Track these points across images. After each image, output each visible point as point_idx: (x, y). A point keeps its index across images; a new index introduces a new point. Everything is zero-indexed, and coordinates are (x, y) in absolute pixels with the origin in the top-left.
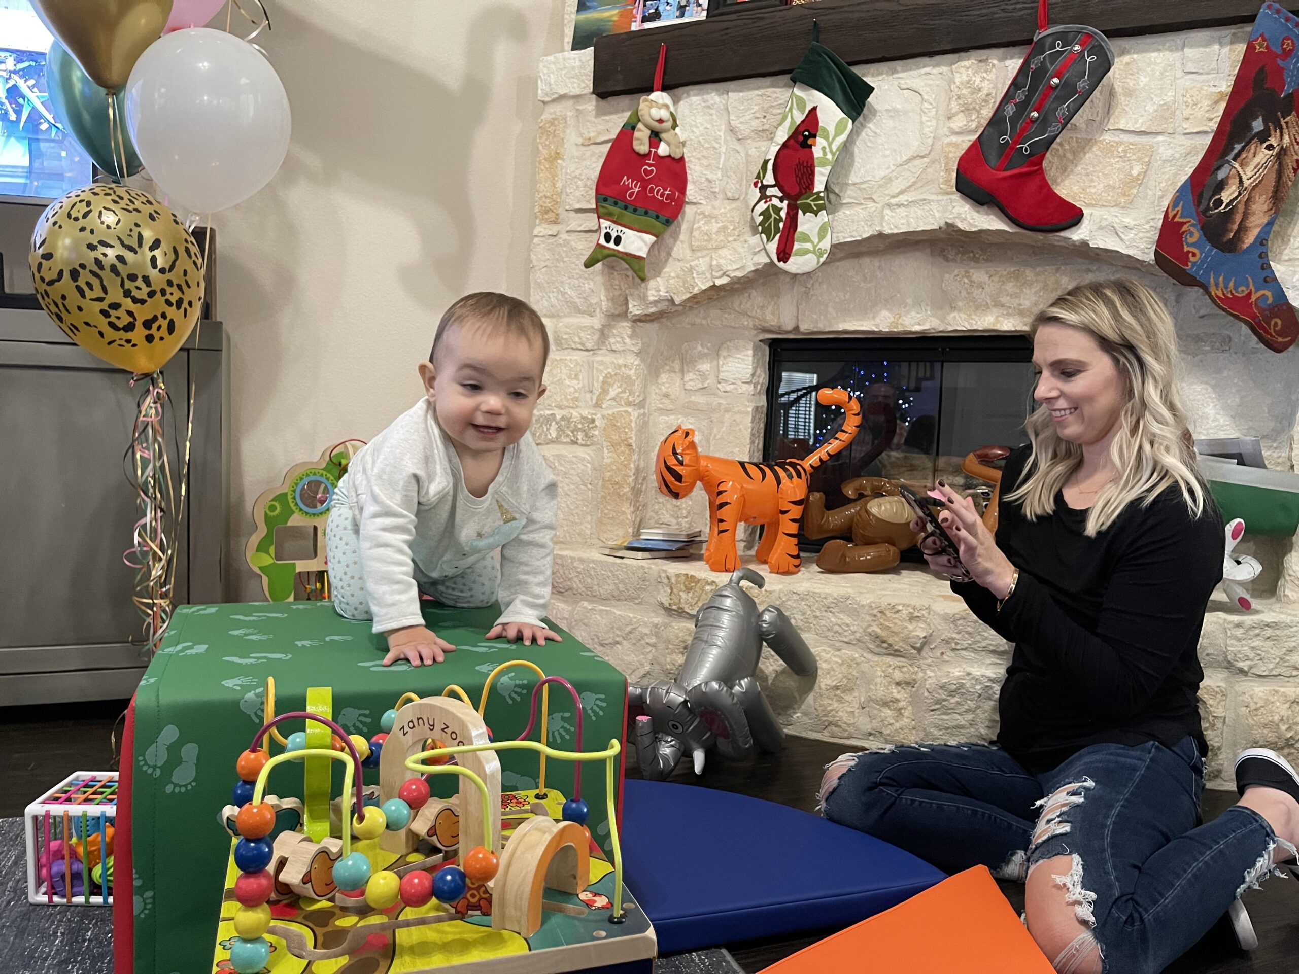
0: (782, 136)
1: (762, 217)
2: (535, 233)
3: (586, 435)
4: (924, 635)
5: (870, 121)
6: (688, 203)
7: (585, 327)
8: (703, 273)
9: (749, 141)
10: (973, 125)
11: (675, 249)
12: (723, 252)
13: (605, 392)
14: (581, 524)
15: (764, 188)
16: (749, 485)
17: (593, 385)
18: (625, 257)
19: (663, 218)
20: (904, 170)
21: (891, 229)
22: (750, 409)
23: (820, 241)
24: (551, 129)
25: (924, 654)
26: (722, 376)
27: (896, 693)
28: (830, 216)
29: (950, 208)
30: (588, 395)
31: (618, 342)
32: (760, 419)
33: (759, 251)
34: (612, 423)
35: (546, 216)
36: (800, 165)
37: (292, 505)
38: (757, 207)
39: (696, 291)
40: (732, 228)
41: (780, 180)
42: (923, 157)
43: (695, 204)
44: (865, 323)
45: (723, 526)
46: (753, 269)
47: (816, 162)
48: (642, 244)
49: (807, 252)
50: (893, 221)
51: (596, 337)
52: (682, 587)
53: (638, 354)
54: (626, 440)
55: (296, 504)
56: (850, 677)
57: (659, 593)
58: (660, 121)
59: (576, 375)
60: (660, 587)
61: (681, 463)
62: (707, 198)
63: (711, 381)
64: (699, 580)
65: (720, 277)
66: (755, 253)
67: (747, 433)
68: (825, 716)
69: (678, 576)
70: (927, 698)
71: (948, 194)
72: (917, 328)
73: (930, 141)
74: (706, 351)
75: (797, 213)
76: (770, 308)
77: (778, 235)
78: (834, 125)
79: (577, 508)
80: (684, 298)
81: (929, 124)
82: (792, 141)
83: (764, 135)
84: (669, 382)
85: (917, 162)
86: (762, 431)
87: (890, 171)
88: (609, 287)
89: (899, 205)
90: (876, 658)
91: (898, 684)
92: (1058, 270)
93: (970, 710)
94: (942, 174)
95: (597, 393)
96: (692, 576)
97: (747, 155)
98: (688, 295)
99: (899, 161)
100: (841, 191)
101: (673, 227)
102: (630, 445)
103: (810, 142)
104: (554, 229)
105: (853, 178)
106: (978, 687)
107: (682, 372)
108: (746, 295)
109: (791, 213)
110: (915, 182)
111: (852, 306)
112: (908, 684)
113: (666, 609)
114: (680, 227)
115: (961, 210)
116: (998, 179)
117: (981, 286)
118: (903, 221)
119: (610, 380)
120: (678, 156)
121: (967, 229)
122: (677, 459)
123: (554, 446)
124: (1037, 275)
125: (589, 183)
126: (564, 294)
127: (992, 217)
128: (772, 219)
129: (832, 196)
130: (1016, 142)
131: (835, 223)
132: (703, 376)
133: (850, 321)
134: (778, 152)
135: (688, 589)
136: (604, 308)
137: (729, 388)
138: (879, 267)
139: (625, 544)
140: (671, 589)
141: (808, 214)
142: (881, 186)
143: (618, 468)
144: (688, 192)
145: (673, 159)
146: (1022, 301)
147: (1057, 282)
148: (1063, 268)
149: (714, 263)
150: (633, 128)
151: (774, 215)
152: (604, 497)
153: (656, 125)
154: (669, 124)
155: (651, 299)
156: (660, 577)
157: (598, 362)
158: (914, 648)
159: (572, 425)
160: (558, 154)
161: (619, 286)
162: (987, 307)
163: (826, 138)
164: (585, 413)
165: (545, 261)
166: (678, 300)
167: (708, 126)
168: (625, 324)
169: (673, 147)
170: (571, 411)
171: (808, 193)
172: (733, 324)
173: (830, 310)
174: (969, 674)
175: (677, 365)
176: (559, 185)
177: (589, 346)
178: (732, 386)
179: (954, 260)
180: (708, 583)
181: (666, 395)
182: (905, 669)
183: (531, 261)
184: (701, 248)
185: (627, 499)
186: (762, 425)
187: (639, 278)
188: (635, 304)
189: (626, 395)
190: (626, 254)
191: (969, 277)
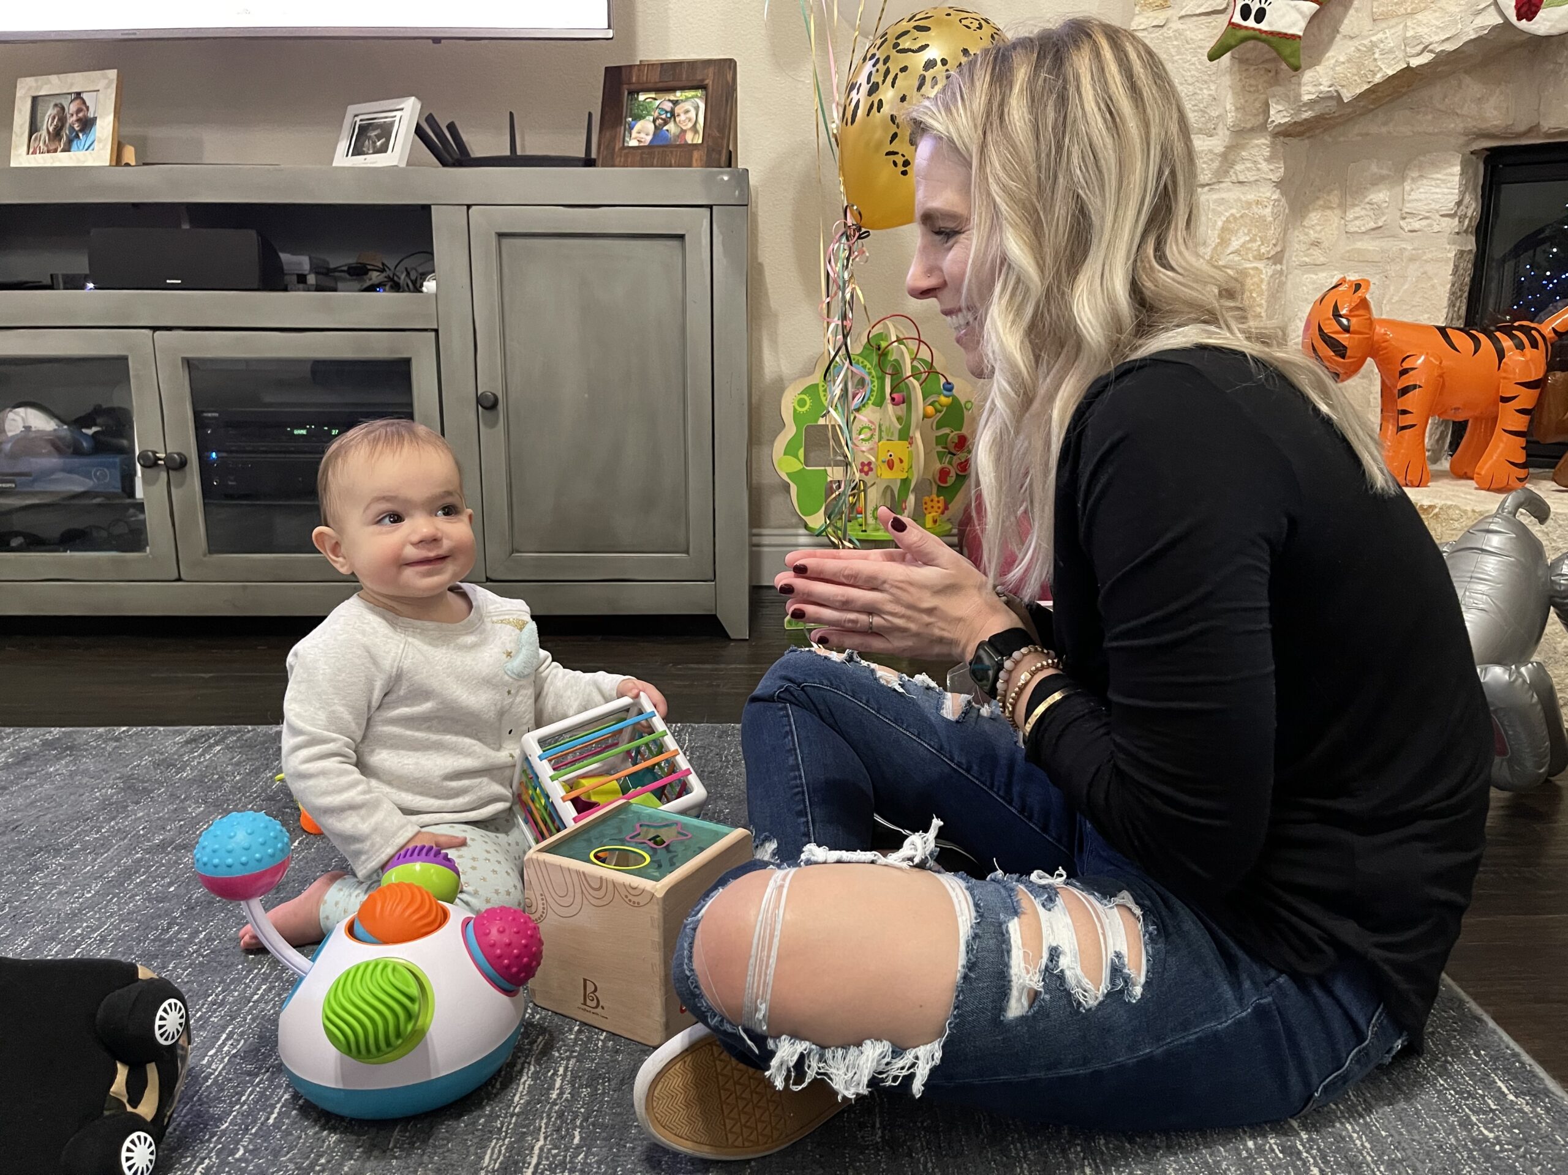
8: (1391, 51)
11: (1346, 21)
12: (1426, 16)
13: (1224, 242)
17: (1207, 234)
18: (1269, 39)
22: (1452, 255)
26: (1409, 207)
31: (1248, 169)
32: (1464, 271)
35: (1150, 1)
37: (823, 399)
39: (1378, 78)
45: (1405, 421)
48: (1300, 17)
51: (1216, 165)
53: (1278, 185)
61: (1346, 330)
63: (1390, 216)
65: (1419, 54)
66: (1479, 12)
67: (1445, 291)
74: (1384, 172)
76: (1493, 101)
80: (1358, 91)
84: (1321, 224)
86: (1467, 288)
88: (1240, 90)
95: (1213, 245)
98: (1366, 87)
104: (1160, 17)
107: (1343, 207)
119: (1232, 226)
122: (1340, 324)
132: (1377, 210)
136: (1230, 121)
137: (1417, 225)
149: (1410, 34)
155: (1306, 98)
157: (1215, 201)
161: (1256, 85)
166: (1347, 96)
168: (1263, 141)
172: (1430, 129)
175: (1335, 198)
178: (1424, 222)
181: (1316, 244)
186: (1467, 279)
187: (1289, 65)
188: (1280, 108)
189: (1255, 246)
190: (1272, 33)
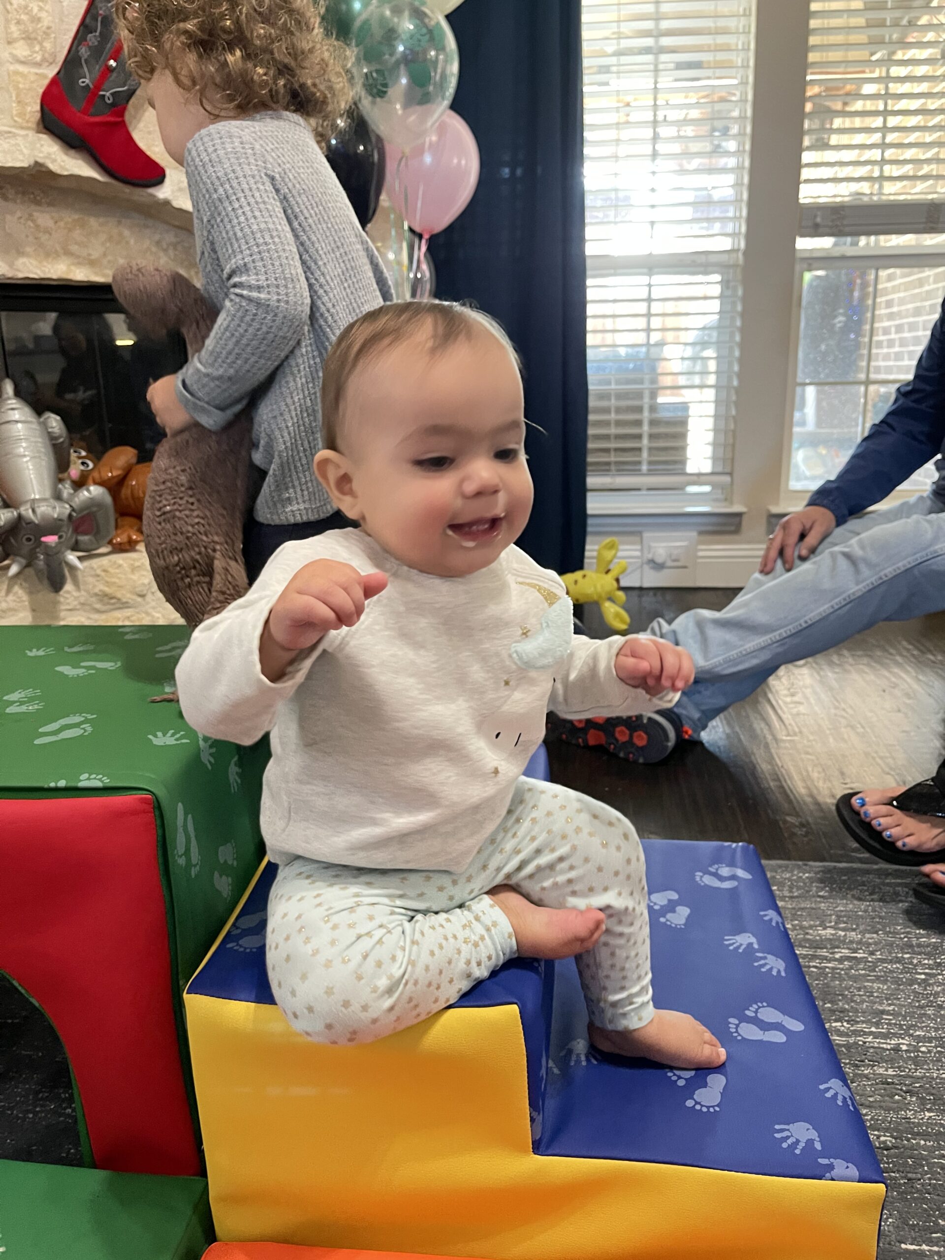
25: (147, 599)
29: (38, 145)
71: (23, 128)
90: (103, 617)
92: (119, 222)
94: (15, 104)
115: (50, 150)
116: (86, 124)
117: (47, 231)
121: (56, 172)
124: (101, 225)
127: (81, 161)
130: (97, 88)
146: (91, 252)
147: (120, 234)
148: (123, 220)
158: (140, 596)
162: (57, 254)
179: (15, 201)
191: (33, 221)
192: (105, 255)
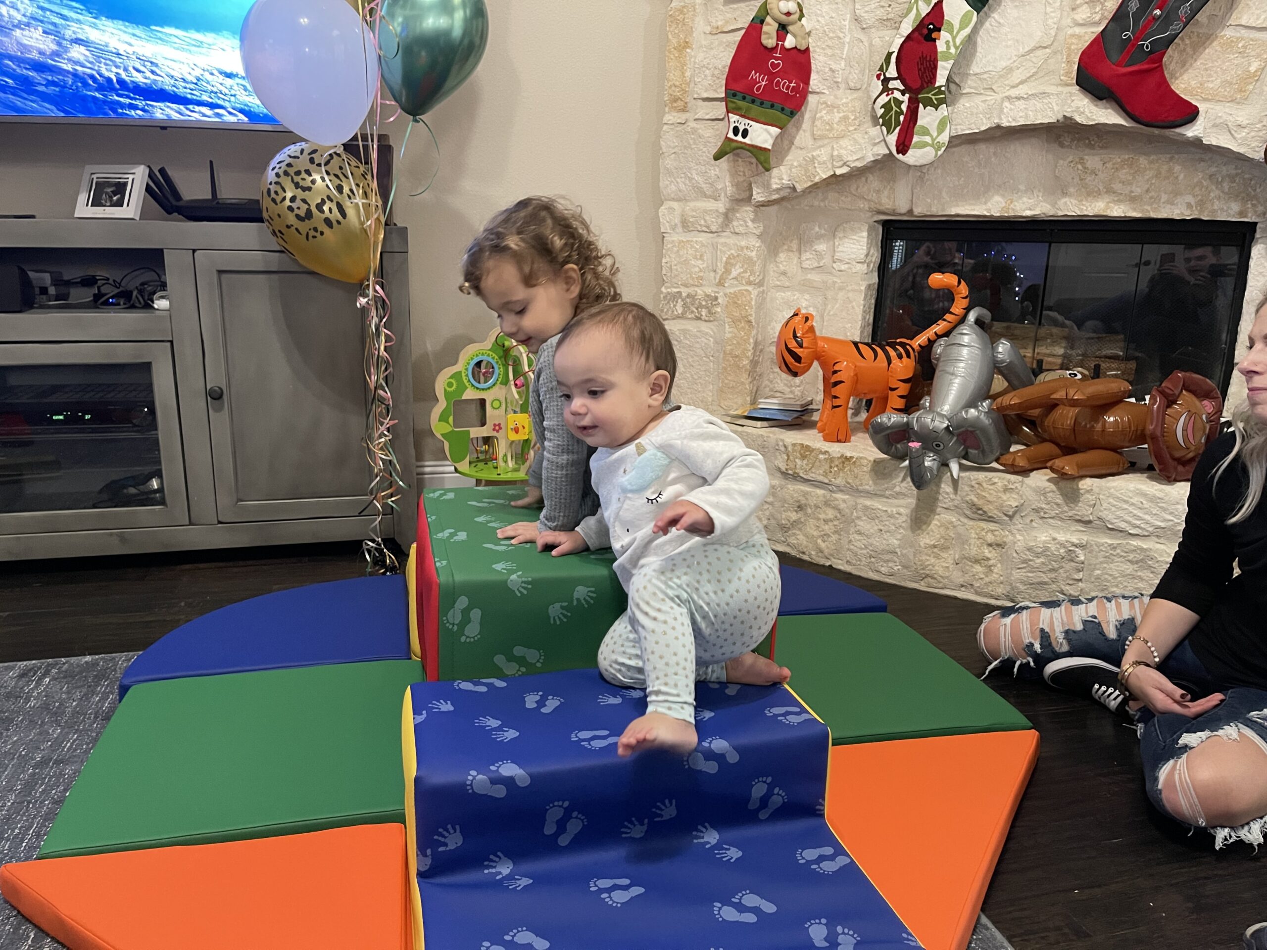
0: (907, 28)
1: (883, 110)
2: (665, 121)
3: (710, 312)
4: (1016, 504)
5: (995, 10)
6: (812, 93)
7: (711, 211)
8: (824, 163)
9: (873, 30)
10: (1097, 17)
11: (798, 138)
12: (844, 142)
13: (727, 271)
14: (704, 392)
15: (886, 81)
16: (861, 363)
17: (717, 265)
18: (751, 149)
19: (788, 110)
20: (1026, 60)
21: (1009, 122)
22: (863, 288)
23: (939, 135)
24: (681, 17)
25: (1015, 520)
26: (838, 255)
27: (987, 552)
28: (949, 108)
29: (1068, 101)
30: (712, 274)
31: (741, 225)
32: (871, 296)
33: (879, 143)
34: (734, 300)
35: (675, 105)
36: (923, 58)
37: (465, 381)
38: (878, 100)
39: (817, 179)
40: (853, 117)
41: (902, 72)
42: (1045, 48)
43: (818, 93)
44: (977, 208)
45: (837, 402)
46: (872, 159)
47: (939, 55)
48: (769, 137)
49: (924, 145)
50: (1011, 114)
51: (720, 220)
52: (798, 455)
53: (759, 237)
54: (746, 317)
55: (469, 381)
56: (947, 537)
57: (776, 458)
58: (788, 14)
59: (701, 256)
60: (777, 454)
61: (801, 346)
62: (829, 88)
63: (826, 261)
64: (813, 450)
65: (841, 167)
66: (875, 144)
67: (859, 310)
68: (923, 569)
69: (794, 445)
70: (1013, 557)
71: (1067, 85)
72: (1028, 213)
73: (1053, 32)
74: (823, 232)
75: (917, 107)
76: (886, 193)
77: (898, 128)
78: (959, 18)
79: (700, 378)
80: (806, 186)
81: (1053, 14)
82: (916, 34)
83: (889, 24)
84: (786, 261)
85: (1039, 53)
86: (873, 306)
87: (1011, 61)
88: (734, 174)
89: (1018, 98)
90: (971, 523)
91: (990, 545)
92: (1171, 159)
93: (1053, 570)
94: (1063, 65)
95: (720, 273)
96: (807, 446)
97: (871, 45)
98: (810, 184)
99: (1022, 51)
100: (962, 81)
101: (796, 117)
102: (750, 322)
103: (934, 35)
104: (682, 117)
105: (975, 69)
106: (1062, 551)
107: (800, 251)
108: (863, 179)
109: (912, 107)
110: (1036, 73)
111: (965, 191)
112: (998, 545)
113: (783, 473)
114: (803, 116)
115: (1080, 104)
116: (1119, 76)
117: (1094, 173)
118: (1021, 114)
119: (732, 261)
120: (803, 48)
121: (1085, 123)
122: (797, 342)
123: (680, 321)
124: (1151, 162)
125: (717, 72)
126: (691, 179)
127: (1110, 110)
128: (893, 112)
129: (952, 86)
130: (1137, 39)
131: (954, 115)
132: (819, 255)
133: (963, 206)
134: (902, 45)
135: (803, 457)
136: (729, 194)
137: (843, 267)
138: (995, 154)
139: (746, 414)
140: (788, 456)
141: (929, 107)
142: (1001, 76)
143: (738, 343)
144: (811, 82)
145: (799, 50)
146: (1134, 188)
147: (1170, 170)
148: (1176, 156)
149: (835, 153)
150: (762, 22)
151: (895, 108)
152: (725, 369)
153: (784, 18)
154: (795, 17)
155: (775, 186)
156: (778, 445)
157: (722, 244)
158: (1006, 515)
159: (697, 302)
160: (687, 43)
161: (744, 172)
162: (1099, 193)
163: (951, 32)
164: (709, 291)
165: (674, 148)
166: (799, 188)
167: (834, 15)
168: (748, 208)
169: (799, 39)
170: (696, 289)
171: (930, 88)
172: (849, 207)
173: (944, 194)
174: (1054, 539)
175: (794, 245)
176: (688, 74)
177: (714, 228)
178: (846, 266)
179: (1070, 147)
180: (821, 453)
181: (784, 273)
182: (996, 533)
183: (661, 149)
184: (822, 137)
185: (746, 370)
186: (873, 301)
187: (764, 167)
188: (759, 191)
189: (747, 275)
190: (753, 146)
191: (1083, 164)
192: (1147, 191)
